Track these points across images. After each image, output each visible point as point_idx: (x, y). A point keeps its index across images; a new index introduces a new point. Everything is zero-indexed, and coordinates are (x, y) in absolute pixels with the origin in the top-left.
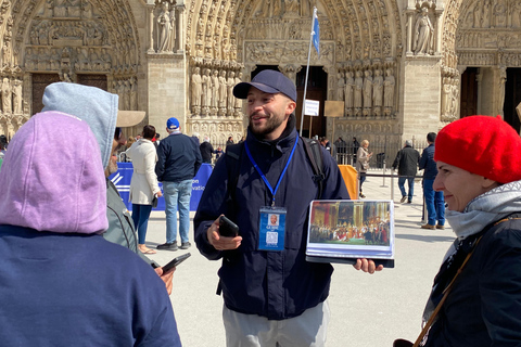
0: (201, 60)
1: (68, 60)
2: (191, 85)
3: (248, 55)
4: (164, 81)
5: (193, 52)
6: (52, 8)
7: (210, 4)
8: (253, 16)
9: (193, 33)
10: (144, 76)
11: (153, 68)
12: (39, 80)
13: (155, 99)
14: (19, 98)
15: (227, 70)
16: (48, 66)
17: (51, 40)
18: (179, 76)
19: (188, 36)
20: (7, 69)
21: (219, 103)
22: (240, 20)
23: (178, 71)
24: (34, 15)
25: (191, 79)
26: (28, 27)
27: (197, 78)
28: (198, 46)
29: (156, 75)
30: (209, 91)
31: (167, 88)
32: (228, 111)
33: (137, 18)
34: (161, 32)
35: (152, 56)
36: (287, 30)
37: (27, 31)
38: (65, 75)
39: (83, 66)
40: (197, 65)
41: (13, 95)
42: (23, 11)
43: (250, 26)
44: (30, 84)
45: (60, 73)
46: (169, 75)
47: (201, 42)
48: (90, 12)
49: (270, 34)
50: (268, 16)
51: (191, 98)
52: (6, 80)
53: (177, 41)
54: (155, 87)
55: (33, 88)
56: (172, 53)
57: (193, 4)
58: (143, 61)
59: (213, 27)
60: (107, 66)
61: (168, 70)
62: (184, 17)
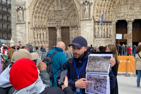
0: (98, 20)
1: (58, 23)
2: (95, 29)
3: (115, 17)
4: (86, 28)
5: (95, 18)
6: (54, 7)
7: (101, 1)
8: (116, 4)
9: (95, 11)
10: (80, 27)
11: (82, 24)
12: (51, 29)
13: (83, 34)
14: (45, 35)
15: (107, 22)
16: (53, 25)
17: (53, 17)
18: (90, 26)
19: (94, 13)
20: (42, 26)
21: (104, 34)
22: (111, 5)
23: (90, 24)
24: (49, 10)
25: (95, 27)
26: (47, 14)
27: (97, 26)
28: (97, 16)
29: (83, 26)
30: (101, 30)
31: (87, 30)
32: (107, 36)
33: (78, 8)
34: (85, 12)
35: (82, 20)
36: (129, 7)
37: (47, 15)
38: (58, 27)
39: (62, 25)
40: (97, 22)
41: (43, 34)
42: (46, 9)
43: (115, 7)
44: (48, 31)
45: (56, 27)
46: (87, 26)
47: (97, 14)
48: (64, 8)
49: (122, 9)
50: (122, 3)
51: (95, 33)
52: (41, 30)
53: (90, 15)
54: (83, 30)
55: (49, 32)
56: (88, 19)
57: (95, 2)
58: (79, 22)
59: (102, 9)
60: (69, 24)
61: (87, 24)
62: (92, 7)
